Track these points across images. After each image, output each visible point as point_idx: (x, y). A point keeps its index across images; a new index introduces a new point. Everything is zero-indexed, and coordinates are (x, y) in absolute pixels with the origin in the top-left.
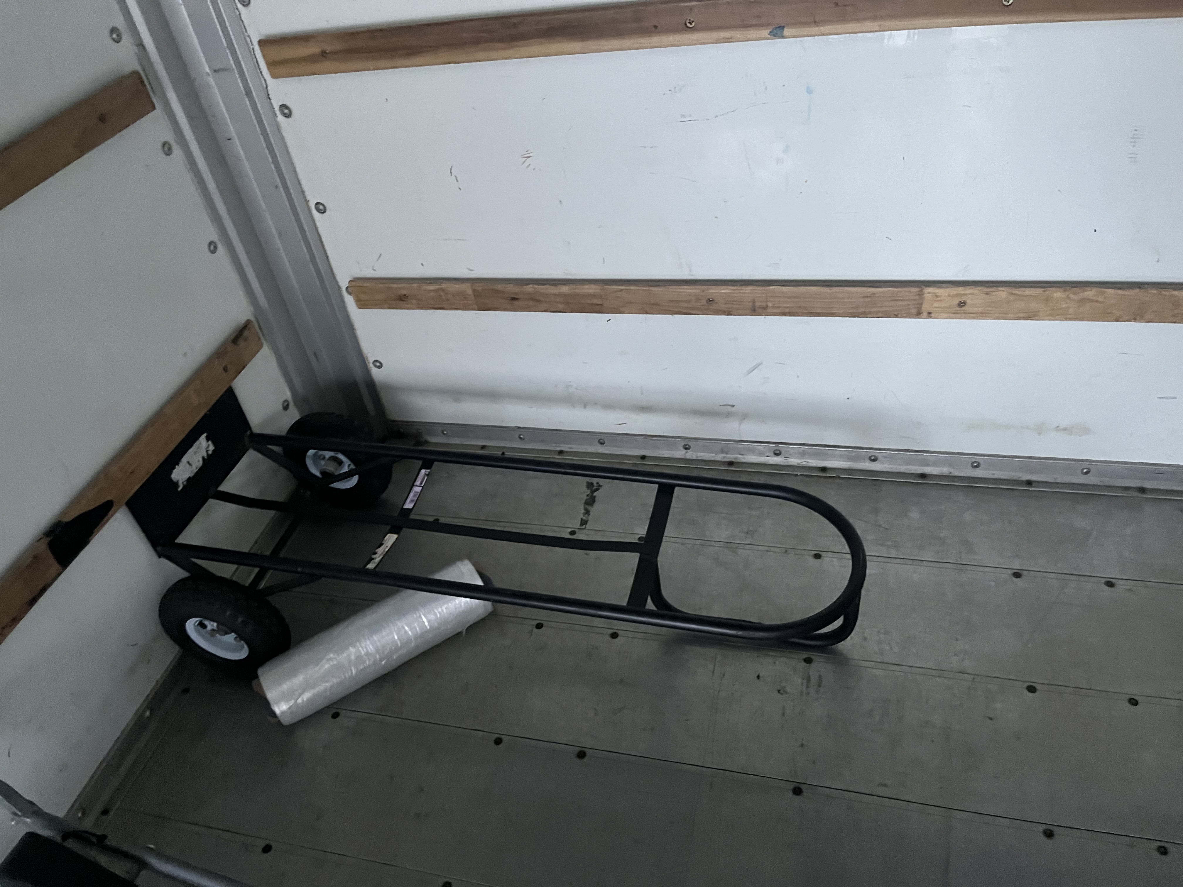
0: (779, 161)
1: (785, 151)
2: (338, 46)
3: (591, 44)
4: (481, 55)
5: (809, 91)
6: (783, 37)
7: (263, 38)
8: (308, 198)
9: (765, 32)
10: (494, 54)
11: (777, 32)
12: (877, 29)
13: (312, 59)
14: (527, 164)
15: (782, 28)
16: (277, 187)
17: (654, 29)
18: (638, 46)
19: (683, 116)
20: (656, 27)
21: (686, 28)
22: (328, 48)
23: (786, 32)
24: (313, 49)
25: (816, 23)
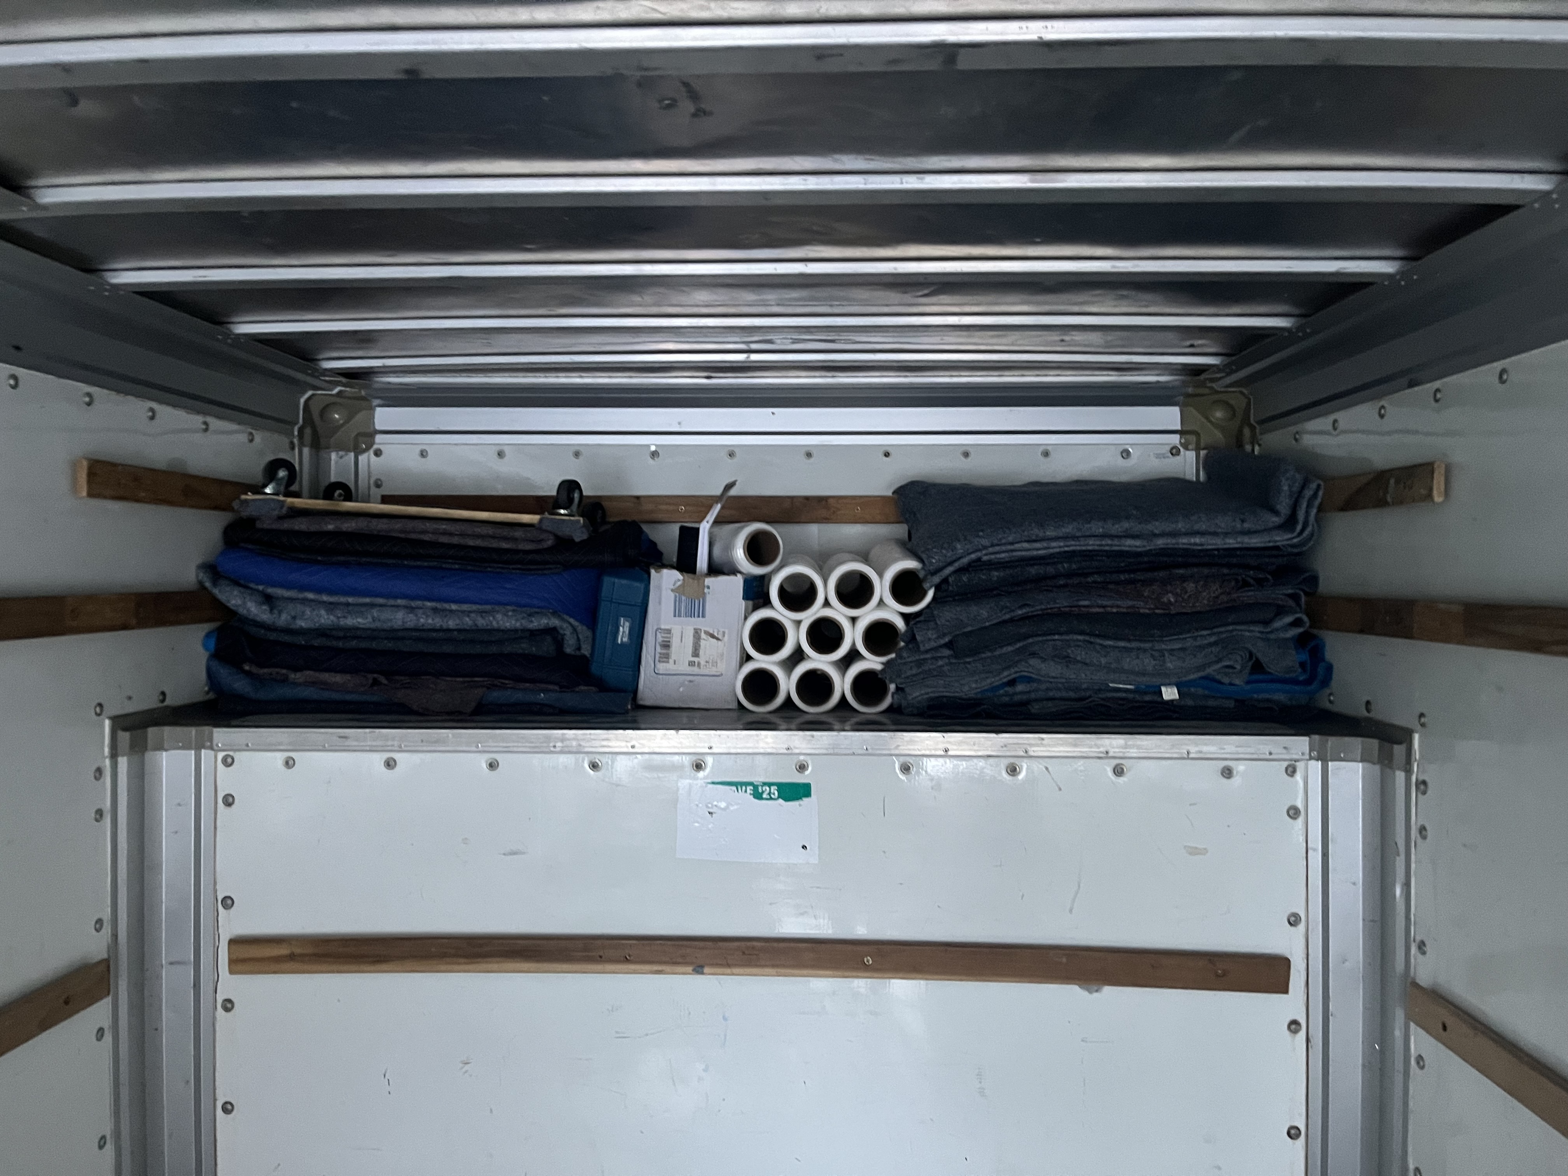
0: (700, 1079)
1: (705, 1070)
2: (309, 950)
3: (545, 966)
4: (443, 967)
5: (725, 1019)
6: (702, 973)
7: (232, 937)
8: (217, 1096)
9: (690, 969)
10: (456, 967)
11: (699, 970)
12: (775, 973)
13: (278, 959)
14: (464, 1070)
15: (702, 967)
16: (188, 1082)
17: (599, 959)
18: (626, 971)
19: (617, 1032)
20: (601, 957)
21: (626, 960)
22: (298, 951)
23: (706, 970)
24: (284, 951)
25: (729, 966)
